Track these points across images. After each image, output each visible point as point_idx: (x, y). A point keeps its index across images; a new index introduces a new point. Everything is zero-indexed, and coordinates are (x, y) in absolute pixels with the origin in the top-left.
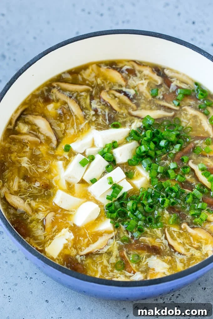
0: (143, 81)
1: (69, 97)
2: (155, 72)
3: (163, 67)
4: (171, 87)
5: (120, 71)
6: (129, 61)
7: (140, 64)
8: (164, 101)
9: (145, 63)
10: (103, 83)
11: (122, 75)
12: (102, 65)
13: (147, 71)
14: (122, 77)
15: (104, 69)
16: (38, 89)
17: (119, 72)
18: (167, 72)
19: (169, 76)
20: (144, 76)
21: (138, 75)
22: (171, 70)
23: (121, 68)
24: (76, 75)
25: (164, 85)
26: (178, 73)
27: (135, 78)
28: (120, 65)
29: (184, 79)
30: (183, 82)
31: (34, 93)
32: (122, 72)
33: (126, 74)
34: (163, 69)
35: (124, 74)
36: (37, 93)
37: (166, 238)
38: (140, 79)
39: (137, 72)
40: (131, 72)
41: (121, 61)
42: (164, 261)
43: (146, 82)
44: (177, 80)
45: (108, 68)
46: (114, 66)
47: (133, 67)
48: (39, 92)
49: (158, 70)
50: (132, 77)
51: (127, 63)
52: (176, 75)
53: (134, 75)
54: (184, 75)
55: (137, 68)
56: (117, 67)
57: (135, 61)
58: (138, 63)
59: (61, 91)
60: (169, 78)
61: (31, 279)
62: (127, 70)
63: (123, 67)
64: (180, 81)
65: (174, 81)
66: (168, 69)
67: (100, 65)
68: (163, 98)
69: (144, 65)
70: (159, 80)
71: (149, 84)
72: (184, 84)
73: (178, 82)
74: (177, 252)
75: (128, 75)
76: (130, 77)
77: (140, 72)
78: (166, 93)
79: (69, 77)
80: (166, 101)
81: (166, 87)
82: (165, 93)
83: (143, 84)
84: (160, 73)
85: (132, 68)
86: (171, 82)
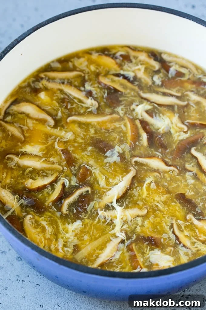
0: (140, 67)
1: (61, 84)
2: (152, 57)
3: (160, 51)
4: (170, 72)
5: (114, 57)
6: (122, 47)
7: (135, 49)
8: (164, 87)
9: (139, 48)
10: (97, 69)
11: (115, 61)
12: (93, 53)
13: (143, 57)
14: (117, 63)
15: (95, 56)
16: (24, 81)
17: (112, 58)
18: (164, 57)
19: (167, 61)
20: (140, 61)
21: (134, 61)
22: (170, 55)
23: (114, 54)
24: (66, 63)
25: (163, 71)
26: (176, 57)
27: (130, 64)
28: (113, 51)
29: (184, 63)
30: (183, 66)
31: (20, 85)
32: (116, 58)
33: (120, 59)
34: (160, 54)
35: (118, 60)
36: (24, 85)
37: (174, 233)
38: (136, 65)
39: (132, 58)
40: (126, 58)
41: (114, 47)
42: (166, 254)
43: (142, 68)
44: (176, 64)
45: (99, 55)
46: (106, 53)
47: (128, 52)
48: (26, 84)
49: (155, 55)
50: (126, 63)
51: (120, 49)
52: (175, 59)
53: (129, 62)
54: (183, 59)
55: (132, 53)
56: (110, 53)
57: (129, 47)
58: (133, 48)
59: (51, 80)
60: (167, 63)
61: (23, 282)
62: (121, 56)
63: (117, 52)
64: (179, 65)
65: (173, 66)
66: (165, 53)
67: (90, 52)
68: (162, 85)
69: (139, 51)
70: (156, 66)
71: (146, 69)
72: (184, 69)
73: (177, 66)
74: (182, 244)
75: (123, 61)
76: (125, 64)
77: (136, 58)
78: (165, 80)
79: (58, 65)
80: (166, 87)
81: (165, 72)
82: (163, 79)
83: (139, 70)
84: (157, 58)
85: (127, 54)
86: (170, 67)
